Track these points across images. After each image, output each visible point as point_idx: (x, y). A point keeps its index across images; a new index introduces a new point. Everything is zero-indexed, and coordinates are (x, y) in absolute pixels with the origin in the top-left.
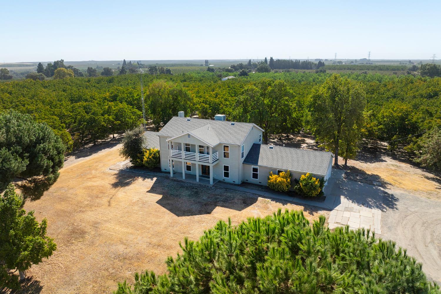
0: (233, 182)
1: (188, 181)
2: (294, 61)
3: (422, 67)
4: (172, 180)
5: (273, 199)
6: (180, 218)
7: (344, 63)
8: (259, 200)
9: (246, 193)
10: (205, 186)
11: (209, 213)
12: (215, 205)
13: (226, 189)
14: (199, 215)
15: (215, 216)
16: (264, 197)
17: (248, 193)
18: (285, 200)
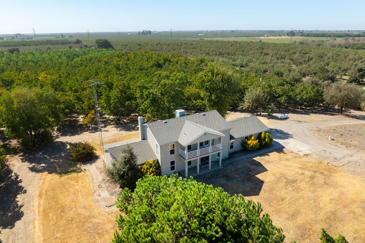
0: (224, 157)
5: (260, 156)
8: (256, 160)
9: (243, 160)
10: (218, 169)
11: (262, 182)
12: (253, 176)
13: (230, 164)
14: (262, 187)
15: (268, 181)
16: (254, 157)
17: (245, 160)
18: (264, 153)
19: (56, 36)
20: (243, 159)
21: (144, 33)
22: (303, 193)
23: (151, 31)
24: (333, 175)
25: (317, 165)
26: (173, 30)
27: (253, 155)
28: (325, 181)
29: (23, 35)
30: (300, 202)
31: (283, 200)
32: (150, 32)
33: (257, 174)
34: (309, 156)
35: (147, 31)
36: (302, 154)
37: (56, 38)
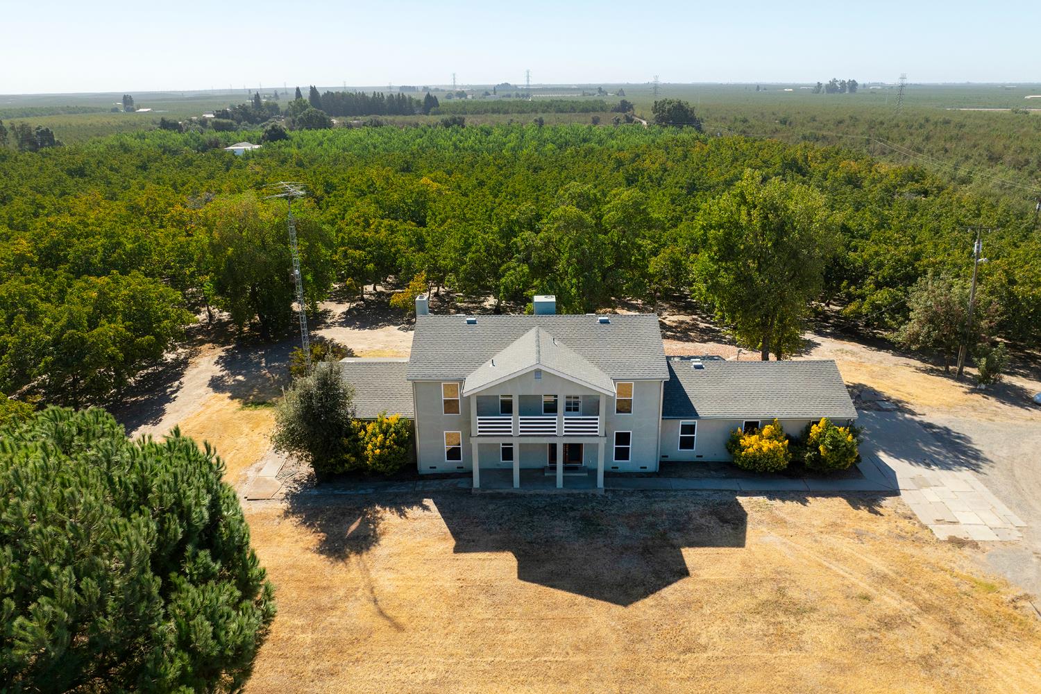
0: (641, 468)
1: (532, 492)
2: (371, 96)
3: (656, 106)
4: (483, 496)
5: (771, 495)
6: (631, 608)
7: (469, 97)
8: (743, 505)
9: (697, 492)
10: (586, 494)
11: (683, 573)
12: (673, 546)
13: (642, 491)
14: (665, 586)
15: (706, 577)
16: (745, 494)
17: (704, 493)
18: (793, 491)
19: (583, 90)
20: (700, 490)
21: (832, 88)
22: (790, 658)
23: (860, 82)
24: (995, 643)
25: (966, 588)
26: (909, 81)
27: (745, 486)
28: (933, 651)
29: (516, 86)
30: (742, 679)
31: (689, 650)
32: (853, 85)
33: (692, 545)
34: (967, 551)
35: (843, 83)
36: (942, 533)
37: (584, 95)
